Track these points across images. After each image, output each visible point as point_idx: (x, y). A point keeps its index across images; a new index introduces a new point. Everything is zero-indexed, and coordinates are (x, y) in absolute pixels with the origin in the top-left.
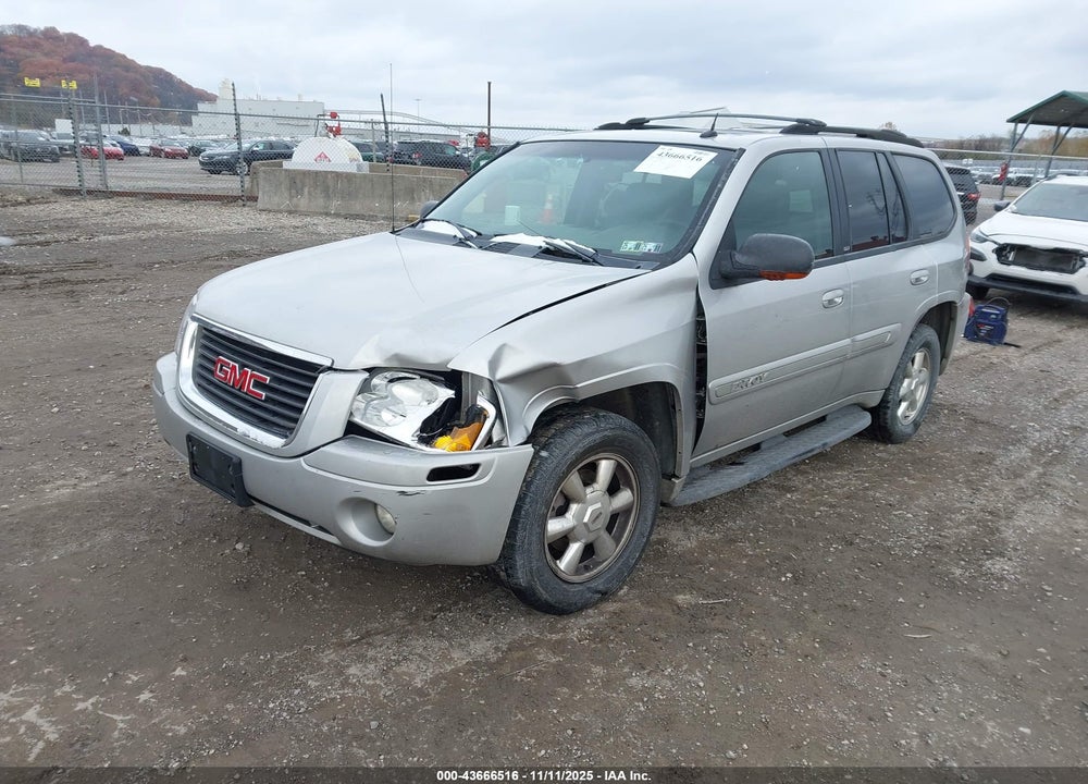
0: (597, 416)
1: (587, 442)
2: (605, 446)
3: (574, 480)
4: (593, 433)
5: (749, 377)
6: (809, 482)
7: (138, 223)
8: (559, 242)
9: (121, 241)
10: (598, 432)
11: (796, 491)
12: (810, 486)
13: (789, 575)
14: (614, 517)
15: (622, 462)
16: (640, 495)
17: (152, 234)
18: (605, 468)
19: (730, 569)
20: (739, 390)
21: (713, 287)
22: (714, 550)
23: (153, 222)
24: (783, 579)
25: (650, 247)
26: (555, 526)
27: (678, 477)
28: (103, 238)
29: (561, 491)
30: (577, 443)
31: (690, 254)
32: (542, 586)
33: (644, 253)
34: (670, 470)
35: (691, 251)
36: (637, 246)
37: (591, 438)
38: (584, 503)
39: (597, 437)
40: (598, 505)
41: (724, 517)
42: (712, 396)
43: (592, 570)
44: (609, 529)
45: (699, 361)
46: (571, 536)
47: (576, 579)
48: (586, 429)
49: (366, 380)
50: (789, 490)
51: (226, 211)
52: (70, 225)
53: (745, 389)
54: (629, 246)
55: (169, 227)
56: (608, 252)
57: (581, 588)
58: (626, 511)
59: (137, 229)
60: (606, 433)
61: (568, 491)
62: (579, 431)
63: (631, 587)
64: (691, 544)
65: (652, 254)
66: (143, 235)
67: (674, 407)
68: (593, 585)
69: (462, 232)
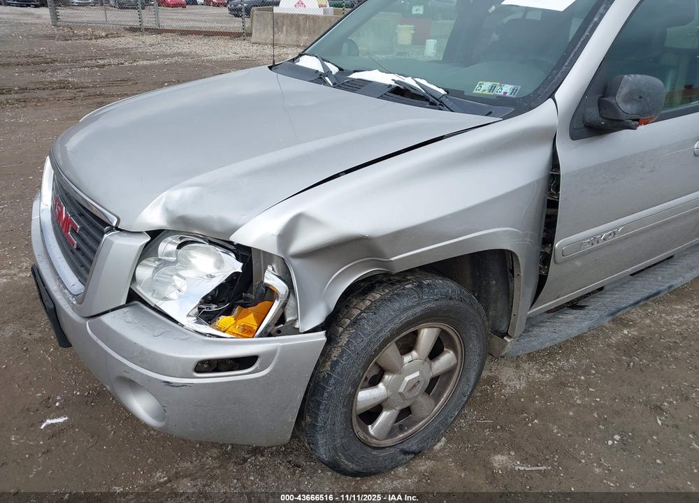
0: (420, 286)
1: (404, 317)
2: (427, 317)
3: (391, 351)
4: (413, 307)
5: (601, 234)
6: (647, 316)
7: (169, 52)
8: (409, 81)
9: (151, 65)
10: (419, 304)
11: (634, 325)
12: (648, 321)
13: (617, 437)
14: (434, 380)
15: (445, 328)
16: (463, 357)
17: (173, 60)
18: (427, 336)
19: (554, 423)
20: (589, 247)
21: (574, 137)
22: (542, 394)
23: (180, 51)
24: (610, 442)
25: (507, 89)
26: (366, 396)
27: (510, 337)
28: (141, 63)
29: (375, 363)
30: (393, 319)
31: (550, 100)
32: (347, 459)
33: (499, 97)
34: (503, 328)
35: (552, 96)
36: (492, 88)
37: (410, 313)
38: (400, 373)
39: (418, 310)
40: (417, 374)
41: (558, 353)
42: (557, 255)
43: (406, 431)
44: (428, 391)
45: (548, 216)
46: (383, 405)
47: (389, 442)
48: (406, 302)
49: (148, 243)
50: (626, 326)
51: (231, 43)
52: (125, 53)
53: (596, 245)
54: (484, 88)
55: (188, 55)
56: (460, 94)
57: (392, 450)
58: (449, 373)
59: (166, 56)
60: (429, 305)
61: (382, 364)
62: (396, 305)
63: (449, 441)
64: (520, 385)
65: (507, 97)
66: (167, 61)
67: (512, 271)
68: (405, 446)
69: (324, 67)
